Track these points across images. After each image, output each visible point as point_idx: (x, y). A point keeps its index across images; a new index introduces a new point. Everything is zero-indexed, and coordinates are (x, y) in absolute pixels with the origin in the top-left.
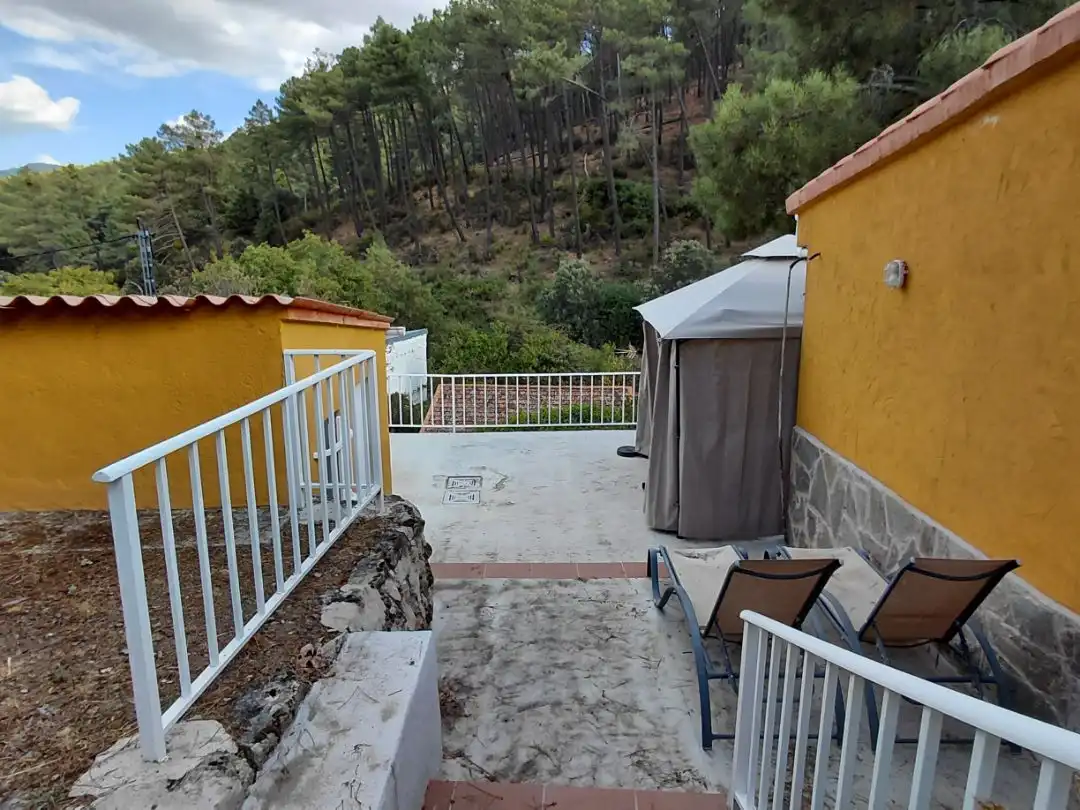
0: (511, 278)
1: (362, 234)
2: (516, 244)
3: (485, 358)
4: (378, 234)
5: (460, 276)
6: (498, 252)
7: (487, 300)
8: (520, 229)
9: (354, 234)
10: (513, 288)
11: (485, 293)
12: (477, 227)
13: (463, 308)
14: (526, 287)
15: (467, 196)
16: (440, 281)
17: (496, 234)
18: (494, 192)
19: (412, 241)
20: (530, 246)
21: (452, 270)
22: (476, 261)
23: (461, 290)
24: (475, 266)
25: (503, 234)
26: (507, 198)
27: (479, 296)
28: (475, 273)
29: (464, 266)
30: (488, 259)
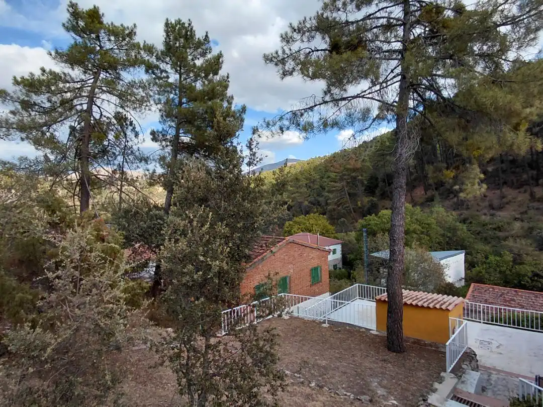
0: (516, 219)
1: (427, 193)
2: (519, 199)
3: (498, 269)
4: (436, 193)
5: (483, 217)
6: (507, 203)
7: (500, 231)
8: (522, 190)
9: (423, 192)
10: (517, 225)
11: (499, 227)
12: (494, 189)
13: (485, 235)
14: (526, 225)
15: (488, 171)
16: (472, 220)
17: (505, 193)
18: (505, 169)
19: (455, 196)
20: (529, 200)
21: (478, 213)
22: (493, 209)
23: (484, 225)
24: (492, 212)
25: (510, 193)
26: (513, 173)
27: (495, 229)
28: (492, 215)
29: (485, 211)
30: (501, 208)
